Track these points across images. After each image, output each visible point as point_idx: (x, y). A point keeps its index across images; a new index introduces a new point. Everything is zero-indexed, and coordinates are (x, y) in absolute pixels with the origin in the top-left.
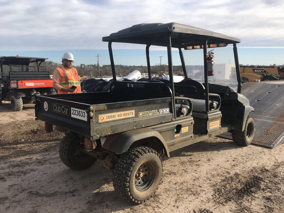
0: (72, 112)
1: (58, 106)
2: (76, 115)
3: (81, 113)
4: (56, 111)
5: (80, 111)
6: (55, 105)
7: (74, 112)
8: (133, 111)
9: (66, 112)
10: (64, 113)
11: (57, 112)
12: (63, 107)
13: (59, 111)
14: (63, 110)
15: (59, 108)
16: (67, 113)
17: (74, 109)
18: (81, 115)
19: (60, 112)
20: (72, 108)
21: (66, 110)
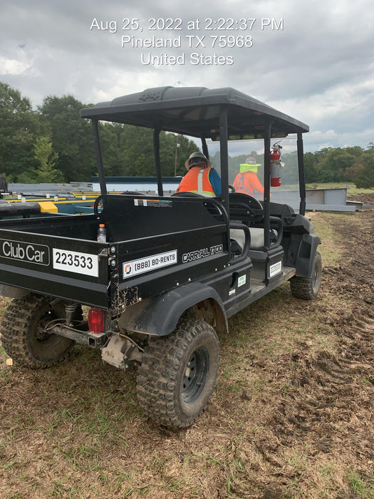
0: (55, 257)
1: (15, 246)
2: (66, 263)
3: (81, 261)
4: (10, 256)
5: (78, 257)
6: (6, 244)
7: (63, 257)
8: (175, 253)
9: (38, 258)
10: (34, 260)
11: (13, 257)
12: (30, 248)
13: (18, 255)
14: (31, 253)
15: (19, 249)
16: (41, 260)
17: (61, 251)
18: (81, 263)
19: (22, 257)
20: (55, 251)
21: (38, 254)
